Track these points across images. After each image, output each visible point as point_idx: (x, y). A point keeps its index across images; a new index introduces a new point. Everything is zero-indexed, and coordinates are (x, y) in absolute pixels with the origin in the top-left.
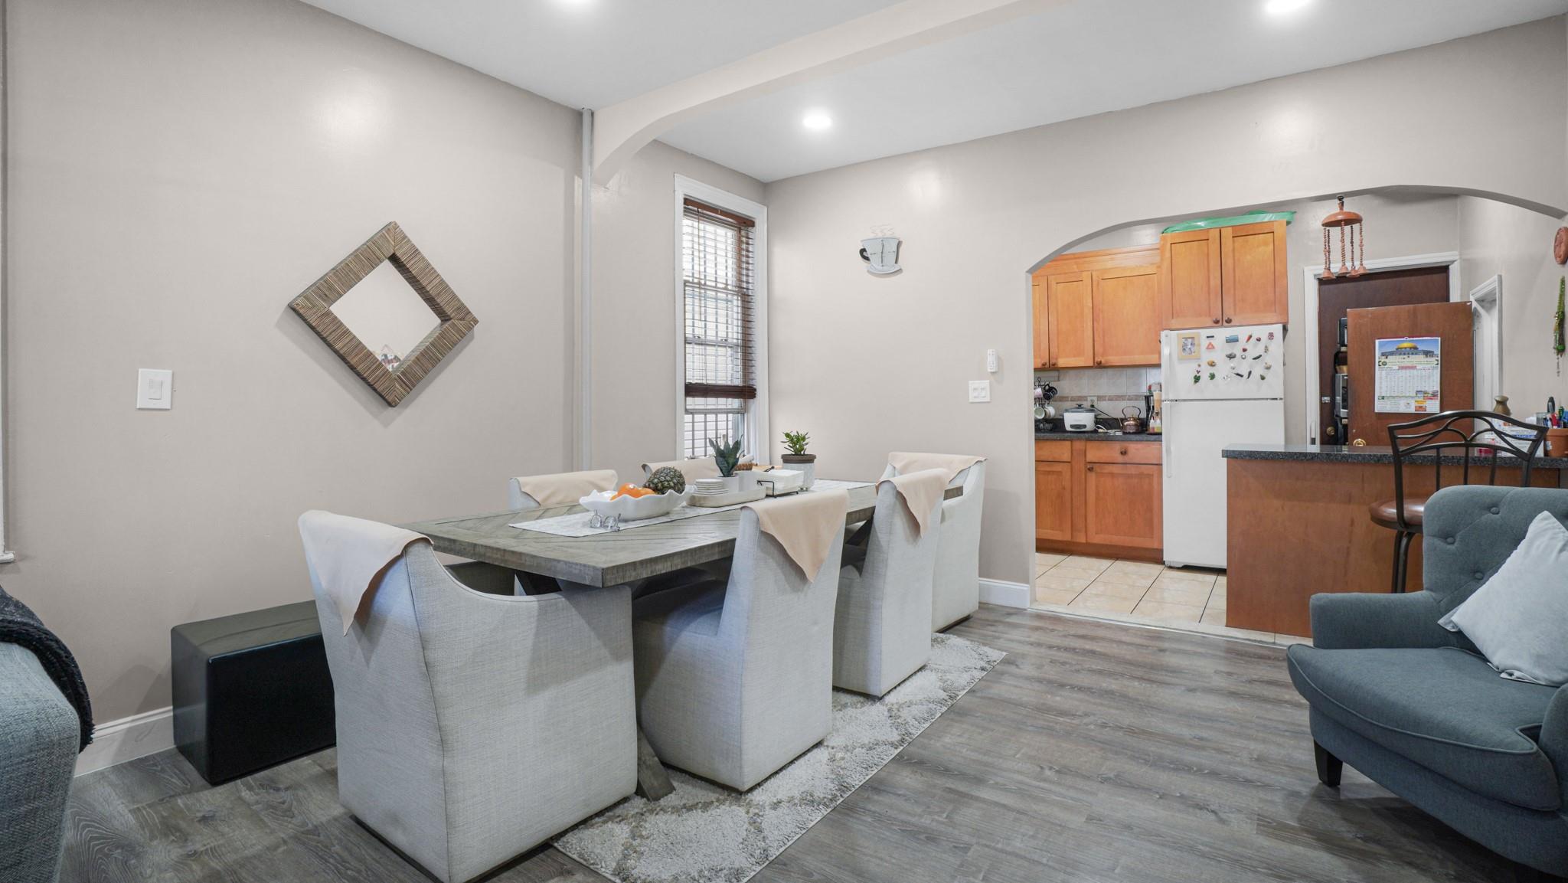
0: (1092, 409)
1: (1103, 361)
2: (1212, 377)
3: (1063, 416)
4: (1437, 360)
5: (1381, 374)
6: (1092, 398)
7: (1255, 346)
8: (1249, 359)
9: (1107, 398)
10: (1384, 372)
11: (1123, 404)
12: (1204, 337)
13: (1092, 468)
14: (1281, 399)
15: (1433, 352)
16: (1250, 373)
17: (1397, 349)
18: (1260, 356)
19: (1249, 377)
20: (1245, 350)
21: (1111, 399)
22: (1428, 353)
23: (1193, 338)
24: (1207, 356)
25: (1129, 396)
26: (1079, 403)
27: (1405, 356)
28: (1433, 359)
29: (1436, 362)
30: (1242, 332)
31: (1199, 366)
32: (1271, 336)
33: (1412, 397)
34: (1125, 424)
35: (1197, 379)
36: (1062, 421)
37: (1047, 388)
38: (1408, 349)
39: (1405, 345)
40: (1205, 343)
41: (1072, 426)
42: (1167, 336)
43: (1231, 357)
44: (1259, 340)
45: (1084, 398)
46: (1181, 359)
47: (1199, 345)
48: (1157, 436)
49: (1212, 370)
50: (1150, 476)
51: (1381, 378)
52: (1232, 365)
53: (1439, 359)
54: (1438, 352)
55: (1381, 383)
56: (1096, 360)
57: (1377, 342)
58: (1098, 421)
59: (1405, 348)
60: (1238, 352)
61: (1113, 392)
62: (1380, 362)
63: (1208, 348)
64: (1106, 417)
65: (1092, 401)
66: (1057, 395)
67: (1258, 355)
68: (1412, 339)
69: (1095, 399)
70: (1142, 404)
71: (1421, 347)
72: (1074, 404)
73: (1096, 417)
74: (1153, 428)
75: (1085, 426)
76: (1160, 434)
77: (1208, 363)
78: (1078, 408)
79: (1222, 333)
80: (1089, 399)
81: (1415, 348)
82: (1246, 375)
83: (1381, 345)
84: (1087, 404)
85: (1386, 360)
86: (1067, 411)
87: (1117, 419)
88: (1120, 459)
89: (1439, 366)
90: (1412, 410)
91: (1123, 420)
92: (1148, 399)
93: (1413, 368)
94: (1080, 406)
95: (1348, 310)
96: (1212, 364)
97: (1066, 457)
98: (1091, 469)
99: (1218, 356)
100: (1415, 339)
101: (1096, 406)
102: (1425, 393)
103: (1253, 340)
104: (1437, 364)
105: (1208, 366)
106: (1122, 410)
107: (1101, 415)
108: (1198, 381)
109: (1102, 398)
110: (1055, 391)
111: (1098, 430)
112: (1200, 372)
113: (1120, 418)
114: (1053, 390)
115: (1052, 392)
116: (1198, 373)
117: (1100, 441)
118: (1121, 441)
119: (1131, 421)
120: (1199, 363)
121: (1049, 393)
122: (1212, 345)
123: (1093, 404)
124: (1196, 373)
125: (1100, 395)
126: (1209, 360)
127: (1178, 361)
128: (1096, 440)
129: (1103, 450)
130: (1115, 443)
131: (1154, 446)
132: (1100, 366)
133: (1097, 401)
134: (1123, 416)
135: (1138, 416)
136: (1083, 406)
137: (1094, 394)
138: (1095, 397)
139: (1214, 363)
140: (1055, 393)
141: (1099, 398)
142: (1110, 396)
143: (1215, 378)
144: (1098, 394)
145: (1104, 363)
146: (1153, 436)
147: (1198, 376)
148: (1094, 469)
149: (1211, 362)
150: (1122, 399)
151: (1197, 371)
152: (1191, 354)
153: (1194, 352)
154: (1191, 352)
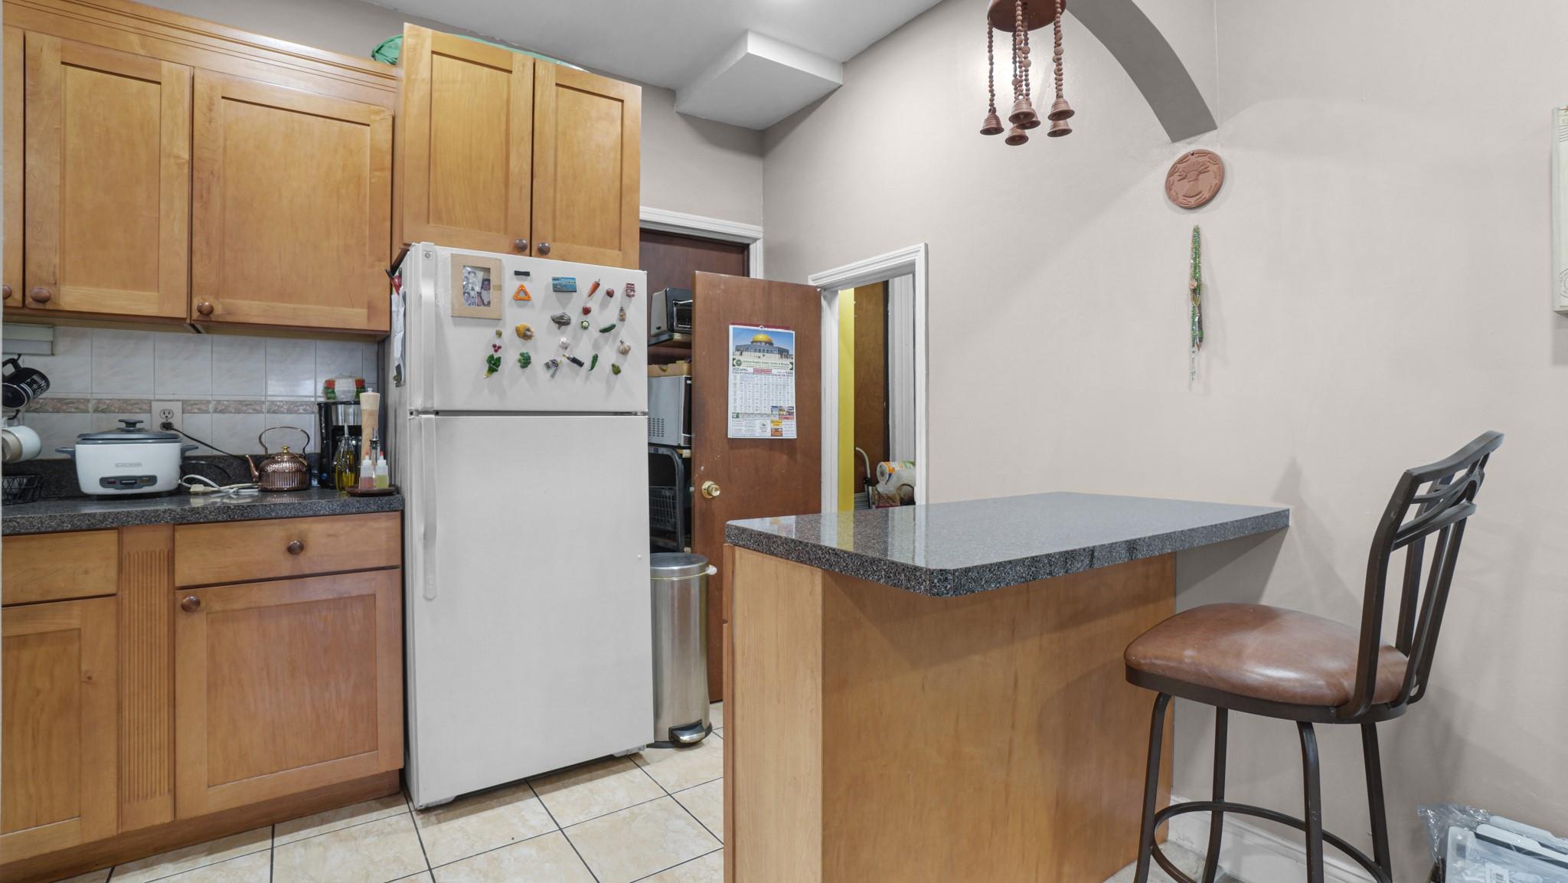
0: (167, 432)
1: (219, 310)
2: (525, 361)
3: (73, 454)
4: (792, 363)
5: (735, 376)
6: (167, 406)
7: (603, 305)
8: (594, 332)
9: (211, 407)
10: (738, 376)
11: (258, 420)
12: (508, 273)
13: (195, 603)
14: (644, 414)
15: (787, 351)
16: (595, 359)
17: (752, 342)
18: (613, 327)
19: (592, 368)
20: (586, 311)
21: (221, 409)
22: (783, 353)
23: (487, 270)
24: (514, 317)
25: (272, 403)
26: (127, 417)
27: (761, 354)
28: (788, 361)
29: (790, 366)
30: (583, 273)
31: (499, 334)
32: (630, 289)
33: (768, 416)
34: (267, 469)
35: (494, 364)
36: (67, 467)
38: (763, 344)
39: (761, 337)
40: (511, 285)
41: (105, 482)
42: (427, 256)
43: (561, 322)
44: (610, 294)
45: (146, 406)
46: (458, 318)
47: (500, 288)
48: (386, 498)
49: (526, 347)
51: (735, 384)
52: (564, 339)
53: (794, 361)
54: (792, 352)
55: (735, 392)
56: (196, 302)
57: (731, 327)
58: (188, 465)
59: (761, 342)
60: (574, 315)
61: (230, 392)
62: (734, 359)
63: (517, 298)
64: (208, 452)
65: (168, 411)
66: (44, 395)
67: (607, 325)
68: (766, 329)
69: (177, 408)
70: (311, 422)
71: (776, 344)
72: (114, 420)
73: (183, 451)
74: (370, 479)
75: (152, 480)
76: (395, 493)
77: (517, 330)
78: (123, 433)
79: (544, 270)
80: (159, 408)
81: (771, 344)
82: (587, 364)
83: (737, 333)
84: (152, 421)
85: (742, 359)
86: (86, 439)
87: (242, 459)
88: (286, 566)
89: (794, 371)
90: (768, 435)
91: (258, 460)
92: (325, 410)
93: (768, 372)
94: (128, 425)
95: (697, 272)
96: (525, 334)
97: (102, 580)
98: (189, 607)
99: (538, 319)
100: (770, 329)
101: (179, 427)
102: (781, 409)
103: (601, 292)
104: (792, 369)
105: (517, 338)
106: (260, 438)
107: (197, 448)
108: (497, 371)
109: (198, 406)
110: (43, 383)
111: (191, 490)
112: (500, 350)
113: (251, 456)
114: (35, 377)
115: (30, 385)
116: (496, 351)
117: (202, 520)
118: (268, 517)
119: (282, 461)
120: (498, 329)
121: (23, 389)
122: (526, 293)
123: (164, 421)
124: (491, 351)
125: (190, 401)
126: (518, 325)
127: (451, 319)
128: (192, 519)
129: (229, 548)
130: (271, 525)
131: (376, 525)
132: (209, 319)
133: (183, 413)
134: (262, 452)
135: (302, 452)
136: (138, 426)
137: (174, 394)
138: (181, 403)
139: (529, 333)
140: (40, 387)
141: (189, 408)
142: (219, 402)
143: (529, 366)
144: (185, 397)
145: (218, 316)
146: (380, 500)
147: (497, 359)
148: (203, 604)
149: (522, 330)
150: (251, 411)
151: (494, 346)
152: (482, 307)
153: (489, 303)
154: (484, 304)
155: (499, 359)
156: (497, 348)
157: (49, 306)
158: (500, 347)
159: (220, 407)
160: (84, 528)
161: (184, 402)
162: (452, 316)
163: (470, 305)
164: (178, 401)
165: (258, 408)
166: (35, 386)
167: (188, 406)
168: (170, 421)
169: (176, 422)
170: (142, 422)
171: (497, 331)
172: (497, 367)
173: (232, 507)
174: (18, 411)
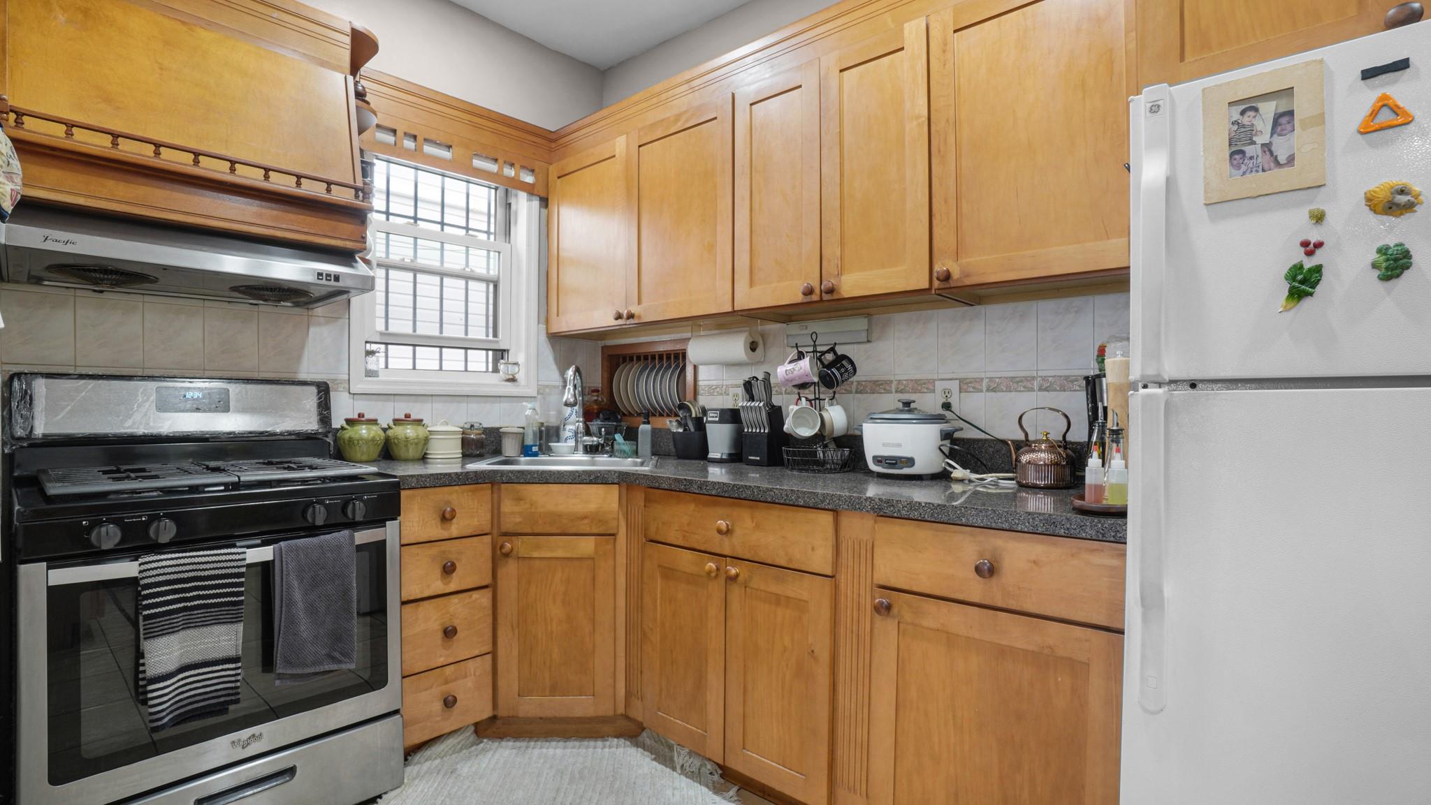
0: (942, 413)
1: (956, 273)
2: (1393, 264)
3: (861, 432)
6: (947, 385)
11: (1023, 401)
12: (1343, 82)
13: (889, 608)
21: (993, 387)
25: (1044, 378)
26: (906, 397)
31: (1319, 218)
34: (1025, 458)
35: (1304, 283)
37: (829, 357)
40: (1353, 103)
41: (878, 460)
45: (926, 385)
46: (1219, 205)
47: (1317, 121)
48: (1111, 521)
49: (1393, 232)
50: (1077, 668)
56: (939, 272)
58: (950, 448)
61: (1002, 368)
63: (1369, 129)
64: (978, 436)
65: (947, 392)
66: (854, 379)
69: (954, 386)
70: (1077, 403)
72: (895, 402)
73: (946, 436)
74: (1099, 489)
75: (910, 462)
76: (1121, 514)
77: (1371, 198)
78: (901, 411)
80: (939, 386)
84: (930, 402)
86: (873, 419)
87: (1004, 442)
88: (976, 589)
92: (1093, 385)
94: (907, 404)
96: (1393, 204)
97: (821, 559)
98: (884, 609)
101: (955, 407)
105: (1371, 215)
106: (1020, 418)
107: (962, 429)
108: (1311, 294)
109: (973, 385)
110: (849, 367)
111: (952, 475)
112: (1318, 252)
113: (1012, 441)
114: (844, 362)
115: (838, 369)
116: (1310, 253)
117: (895, 515)
118: (957, 522)
119: (1041, 451)
120: (1313, 207)
121: (832, 372)
122: (1396, 110)
123: (944, 400)
124: (1298, 256)
125: (967, 379)
126: (1372, 186)
127: (1204, 210)
128: (888, 511)
129: (920, 552)
130: (961, 532)
131: (1097, 559)
132: (948, 286)
133: (960, 392)
134: (1021, 437)
135: (1061, 439)
136: (912, 405)
137: (953, 373)
138: (958, 381)
139: (1403, 199)
140: (846, 370)
141: (965, 387)
142: (991, 379)
143: (1406, 273)
144: (962, 376)
145: (957, 280)
146: (1100, 522)
147: (1310, 270)
148: (895, 610)
149: (1383, 195)
150: (1022, 389)
151: (1305, 244)
152: (1277, 171)
153: (1291, 160)
154: (1278, 164)
155: (1318, 269)
156: (1310, 248)
157: (835, 296)
158: (1319, 245)
159: (994, 385)
160: (811, 505)
161: (961, 381)
162: (1206, 204)
163: (1244, 173)
164: (956, 379)
165: (1029, 385)
166: (843, 370)
167: (967, 385)
168: (949, 400)
169: (954, 401)
170: (914, 402)
171: (1310, 212)
172: (1313, 287)
173: (923, 505)
174: (835, 393)
